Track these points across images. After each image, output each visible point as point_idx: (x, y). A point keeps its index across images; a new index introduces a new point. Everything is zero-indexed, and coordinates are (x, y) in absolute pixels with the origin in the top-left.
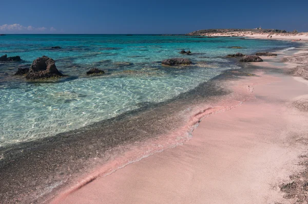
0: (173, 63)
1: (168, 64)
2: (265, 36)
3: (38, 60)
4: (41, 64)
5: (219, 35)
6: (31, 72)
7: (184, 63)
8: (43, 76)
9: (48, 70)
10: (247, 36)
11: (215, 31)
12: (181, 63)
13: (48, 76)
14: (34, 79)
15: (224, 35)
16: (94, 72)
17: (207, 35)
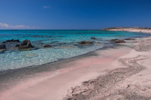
0: (83, 43)
1: (81, 43)
2: (138, 31)
3: (24, 41)
4: (25, 43)
5: (116, 30)
6: (21, 46)
7: (88, 43)
8: (25, 48)
9: (27, 45)
10: (130, 30)
11: (115, 28)
12: (87, 43)
13: (27, 48)
14: (21, 49)
15: (118, 30)
16: (47, 46)
17: (110, 30)
